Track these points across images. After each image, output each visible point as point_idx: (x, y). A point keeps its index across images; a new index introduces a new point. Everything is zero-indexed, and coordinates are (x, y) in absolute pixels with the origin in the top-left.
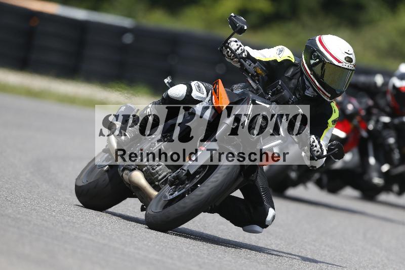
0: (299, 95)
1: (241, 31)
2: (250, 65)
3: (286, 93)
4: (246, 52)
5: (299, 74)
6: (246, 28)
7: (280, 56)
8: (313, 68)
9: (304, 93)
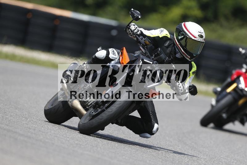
0: (173, 57)
1: (137, 19)
2: (142, 39)
3: (163, 56)
4: (140, 31)
5: (172, 45)
6: (140, 17)
7: (161, 34)
8: (180, 41)
9: (175, 56)
